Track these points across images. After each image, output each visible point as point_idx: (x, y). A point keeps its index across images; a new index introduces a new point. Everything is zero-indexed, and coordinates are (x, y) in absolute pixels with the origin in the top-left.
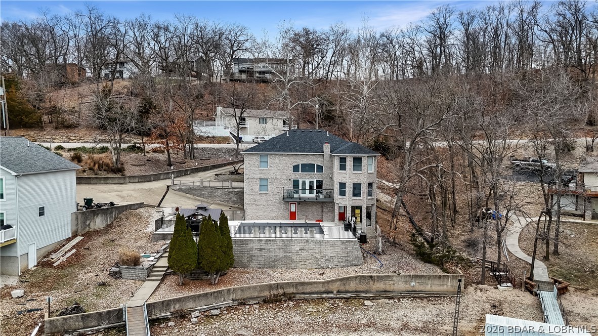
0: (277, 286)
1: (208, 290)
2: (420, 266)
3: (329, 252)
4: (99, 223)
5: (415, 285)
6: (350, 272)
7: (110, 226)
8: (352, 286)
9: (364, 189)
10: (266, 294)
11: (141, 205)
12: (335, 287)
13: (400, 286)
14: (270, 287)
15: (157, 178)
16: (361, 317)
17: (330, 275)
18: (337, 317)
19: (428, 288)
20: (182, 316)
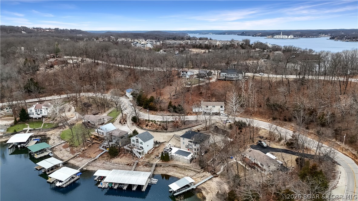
0: (176, 165)
1: (165, 163)
2: (198, 166)
3: (185, 161)
4: (157, 145)
5: (195, 169)
6: (187, 165)
7: (159, 146)
8: (186, 167)
9: (196, 150)
10: (173, 165)
11: (165, 142)
12: (183, 167)
13: (193, 169)
14: (174, 164)
15: (174, 131)
16: (183, 172)
17: (184, 164)
18: (180, 171)
19: (197, 170)
20: (161, 166)
